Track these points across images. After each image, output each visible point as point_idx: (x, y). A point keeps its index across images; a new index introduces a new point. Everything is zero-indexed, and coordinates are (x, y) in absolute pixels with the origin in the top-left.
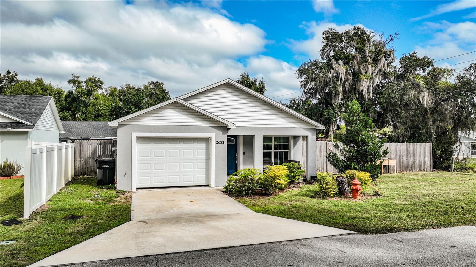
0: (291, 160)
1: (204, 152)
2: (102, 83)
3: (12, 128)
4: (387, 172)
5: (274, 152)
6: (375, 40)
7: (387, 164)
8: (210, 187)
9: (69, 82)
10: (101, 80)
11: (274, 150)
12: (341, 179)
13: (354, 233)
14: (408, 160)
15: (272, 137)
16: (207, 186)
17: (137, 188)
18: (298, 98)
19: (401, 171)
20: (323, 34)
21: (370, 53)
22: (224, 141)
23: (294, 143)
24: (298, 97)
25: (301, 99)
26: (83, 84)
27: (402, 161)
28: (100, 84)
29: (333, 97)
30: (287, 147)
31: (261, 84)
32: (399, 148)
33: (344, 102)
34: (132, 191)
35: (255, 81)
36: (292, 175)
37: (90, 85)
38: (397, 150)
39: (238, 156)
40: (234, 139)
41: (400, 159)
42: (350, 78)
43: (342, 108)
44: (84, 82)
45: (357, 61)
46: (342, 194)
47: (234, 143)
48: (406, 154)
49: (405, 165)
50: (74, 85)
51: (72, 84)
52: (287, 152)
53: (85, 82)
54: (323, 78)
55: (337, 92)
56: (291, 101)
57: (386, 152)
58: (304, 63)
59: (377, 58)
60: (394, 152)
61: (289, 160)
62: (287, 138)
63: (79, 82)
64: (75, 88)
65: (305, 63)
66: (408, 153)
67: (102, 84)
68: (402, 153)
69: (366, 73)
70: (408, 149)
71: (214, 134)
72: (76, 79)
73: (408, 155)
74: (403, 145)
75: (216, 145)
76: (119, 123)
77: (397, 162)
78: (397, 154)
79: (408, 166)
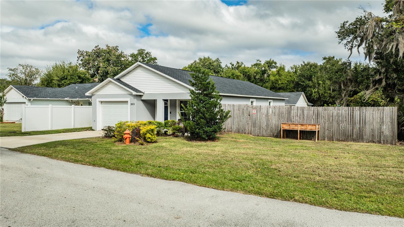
7: (305, 129)
14: (352, 128)
17: (102, 130)
22: (134, 103)
32: (337, 112)
34: (97, 130)
38: (334, 114)
39: (168, 115)
48: (347, 120)
49: (347, 133)
68: (342, 119)
70: (352, 114)
71: (129, 99)
72: (259, 63)
73: (351, 122)
74: (342, 110)
75: (130, 106)
76: (92, 93)
77: (333, 129)
78: (334, 120)
79: (352, 134)
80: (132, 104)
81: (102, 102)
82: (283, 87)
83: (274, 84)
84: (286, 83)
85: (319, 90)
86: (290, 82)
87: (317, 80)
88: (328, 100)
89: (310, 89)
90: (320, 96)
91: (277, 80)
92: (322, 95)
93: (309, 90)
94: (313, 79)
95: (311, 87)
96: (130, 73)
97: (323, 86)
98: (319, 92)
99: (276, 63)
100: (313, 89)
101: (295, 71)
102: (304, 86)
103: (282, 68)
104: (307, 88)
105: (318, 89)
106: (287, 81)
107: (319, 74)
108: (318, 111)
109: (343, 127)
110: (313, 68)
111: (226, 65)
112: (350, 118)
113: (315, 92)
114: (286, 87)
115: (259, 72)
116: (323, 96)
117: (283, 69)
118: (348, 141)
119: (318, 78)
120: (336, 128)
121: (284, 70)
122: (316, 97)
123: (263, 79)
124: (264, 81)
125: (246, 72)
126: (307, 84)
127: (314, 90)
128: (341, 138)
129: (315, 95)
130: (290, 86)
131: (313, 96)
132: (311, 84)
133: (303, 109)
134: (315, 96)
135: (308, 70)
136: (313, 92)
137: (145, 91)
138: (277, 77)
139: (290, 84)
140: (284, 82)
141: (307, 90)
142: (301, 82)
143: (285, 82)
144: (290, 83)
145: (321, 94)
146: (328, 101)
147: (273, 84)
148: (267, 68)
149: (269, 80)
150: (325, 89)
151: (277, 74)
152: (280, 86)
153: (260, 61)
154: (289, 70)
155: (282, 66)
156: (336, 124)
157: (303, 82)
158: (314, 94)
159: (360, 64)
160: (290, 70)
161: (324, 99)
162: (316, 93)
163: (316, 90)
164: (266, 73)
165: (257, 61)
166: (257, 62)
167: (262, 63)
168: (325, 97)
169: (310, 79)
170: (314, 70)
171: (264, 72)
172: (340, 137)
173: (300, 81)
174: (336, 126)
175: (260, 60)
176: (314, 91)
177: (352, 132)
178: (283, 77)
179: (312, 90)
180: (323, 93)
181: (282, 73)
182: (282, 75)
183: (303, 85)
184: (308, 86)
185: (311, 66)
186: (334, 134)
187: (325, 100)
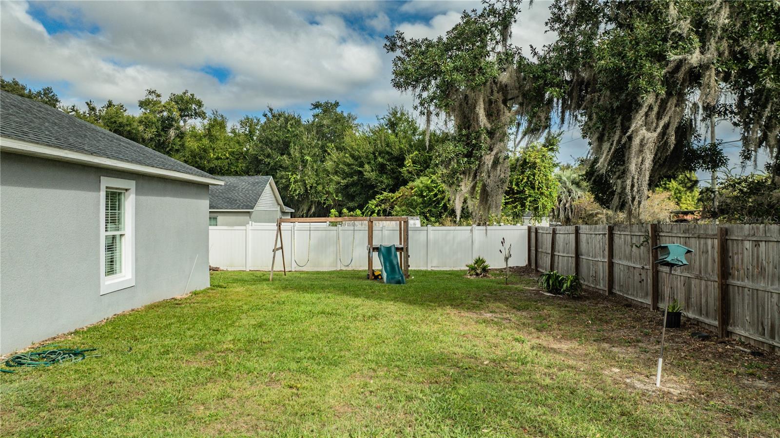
72: (155, 99)
82: (220, 166)
83: (198, 159)
84: (227, 158)
85: (305, 176)
86: (236, 156)
87: (302, 153)
88: (325, 200)
89: (283, 173)
90: (306, 190)
91: (205, 150)
92: (311, 187)
93: (282, 176)
94: (292, 151)
95: (287, 168)
97: (312, 167)
98: (304, 180)
99: (199, 104)
100: (292, 175)
101: (250, 132)
102: (270, 166)
103: (218, 124)
104: (278, 171)
105: (303, 174)
106: (230, 154)
107: (304, 139)
110: (291, 125)
111: (74, 107)
113: (295, 182)
114: (227, 168)
115: (155, 123)
116: (313, 191)
117: (222, 125)
119: (302, 148)
121: (223, 128)
122: (297, 192)
123: (164, 142)
124: (168, 147)
125: (122, 123)
126: (279, 161)
127: (294, 176)
129: (297, 187)
130: (237, 167)
131: (290, 191)
132: (287, 162)
134: (295, 190)
135: (280, 129)
136: (292, 180)
138: (206, 141)
139: (238, 162)
140: (222, 155)
141: (278, 175)
142: (264, 155)
143: (225, 155)
144: (237, 159)
145: (308, 186)
146: (324, 203)
147: (195, 158)
148: (176, 114)
149: (183, 145)
150: (317, 175)
151: (205, 136)
152: (213, 165)
153: (159, 96)
154: (235, 127)
155: (219, 119)
157: (269, 156)
158: (293, 185)
159: (402, 114)
160: (239, 126)
161: (317, 198)
162: (299, 183)
163: (299, 177)
164: (172, 126)
165: (151, 92)
166: (150, 97)
167: (164, 100)
168: (318, 193)
169: (284, 149)
170: (294, 129)
171: (167, 124)
173: (262, 152)
175: (158, 92)
176: (294, 178)
178: (221, 144)
179: (290, 177)
180: (312, 184)
181: (218, 134)
182: (217, 139)
183: (269, 163)
184: (281, 166)
185: (287, 120)
187: (319, 201)
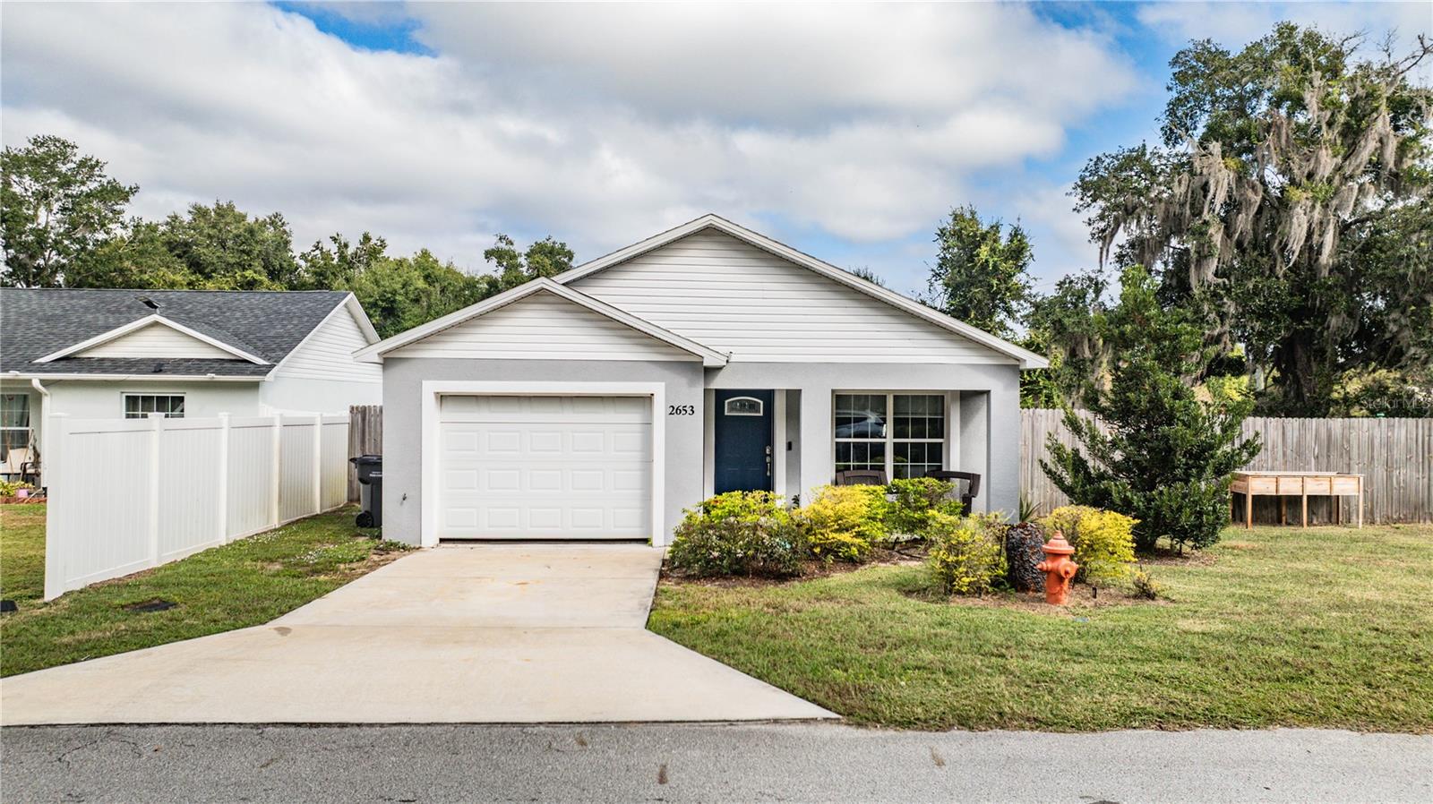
0: (951, 470)
1: (633, 438)
2: (570, 255)
3: (218, 373)
4: (1334, 519)
5: (894, 443)
6: (1362, 62)
7: (1325, 491)
8: (651, 545)
9: (488, 254)
10: (567, 248)
11: (894, 437)
12: (1018, 534)
13: (826, 719)
14: (1426, 480)
15: (884, 397)
16: (645, 541)
17: (442, 540)
18: (1079, 274)
19: (1395, 517)
20: (1175, 62)
21: (1326, 108)
22: (692, 407)
23: (961, 416)
24: (1082, 270)
25: (1089, 277)
26: (522, 260)
27: (1399, 483)
28: (566, 260)
29: (1193, 266)
30: (939, 428)
31: (1016, 235)
32: (1384, 436)
33: (1230, 281)
34: (422, 546)
35: (996, 228)
36: (913, 517)
37: (538, 262)
38: (1377, 442)
39: (772, 455)
40: (762, 403)
41: (1389, 478)
42: (1253, 200)
43: (1225, 300)
44: (526, 255)
45: (1279, 141)
46: (1019, 588)
47: (761, 414)
48: (1414, 459)
49: (1413, 499)
50: (500, 264)
51: (494, 261)
52: (941, 443)
53: (528, 255)
54: (1163, 204)
55: (1206, 249)
56: (1061, 285)
57: (1252, 448)
58: (1095, 160)
59: (1359, 126)
60: (1365, 446)
61: (944, 469)
62: (937, 400)
63: (513, 257)
64: (501, 271)
65: (1098, 158)
66: (1426, 455)
67: (570, 259)
68: (1399, 453)
69: (1310, 176)
70: (1427, 438)
71: (663, 384)
73: (1423, 462)
74: (1400, 426)
75: (666, 419)
76: (385, 353)
77: (1375, 487)
78: (1375, 458)
79: (1426, 499)
80: (675, 410)
81: (442, 398)
96: (640, 261)
108: (1329, 431)
109: (1402, 478)
112: (1421, 453)
118: (1417, 520)
120: (1383, 479)
128: (1396, 512)
133: (1283, 428)
137: (731, 349)
156: (1383, 472)
172: (1394, 511)
174: (1383, 476)
177: (1426, 494)
186: (1377, 503)
